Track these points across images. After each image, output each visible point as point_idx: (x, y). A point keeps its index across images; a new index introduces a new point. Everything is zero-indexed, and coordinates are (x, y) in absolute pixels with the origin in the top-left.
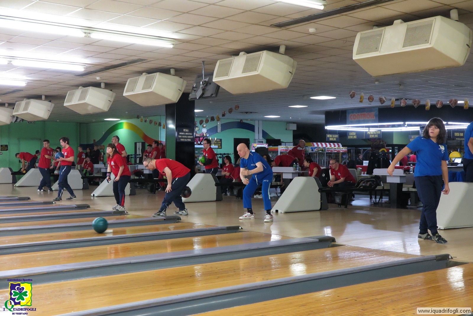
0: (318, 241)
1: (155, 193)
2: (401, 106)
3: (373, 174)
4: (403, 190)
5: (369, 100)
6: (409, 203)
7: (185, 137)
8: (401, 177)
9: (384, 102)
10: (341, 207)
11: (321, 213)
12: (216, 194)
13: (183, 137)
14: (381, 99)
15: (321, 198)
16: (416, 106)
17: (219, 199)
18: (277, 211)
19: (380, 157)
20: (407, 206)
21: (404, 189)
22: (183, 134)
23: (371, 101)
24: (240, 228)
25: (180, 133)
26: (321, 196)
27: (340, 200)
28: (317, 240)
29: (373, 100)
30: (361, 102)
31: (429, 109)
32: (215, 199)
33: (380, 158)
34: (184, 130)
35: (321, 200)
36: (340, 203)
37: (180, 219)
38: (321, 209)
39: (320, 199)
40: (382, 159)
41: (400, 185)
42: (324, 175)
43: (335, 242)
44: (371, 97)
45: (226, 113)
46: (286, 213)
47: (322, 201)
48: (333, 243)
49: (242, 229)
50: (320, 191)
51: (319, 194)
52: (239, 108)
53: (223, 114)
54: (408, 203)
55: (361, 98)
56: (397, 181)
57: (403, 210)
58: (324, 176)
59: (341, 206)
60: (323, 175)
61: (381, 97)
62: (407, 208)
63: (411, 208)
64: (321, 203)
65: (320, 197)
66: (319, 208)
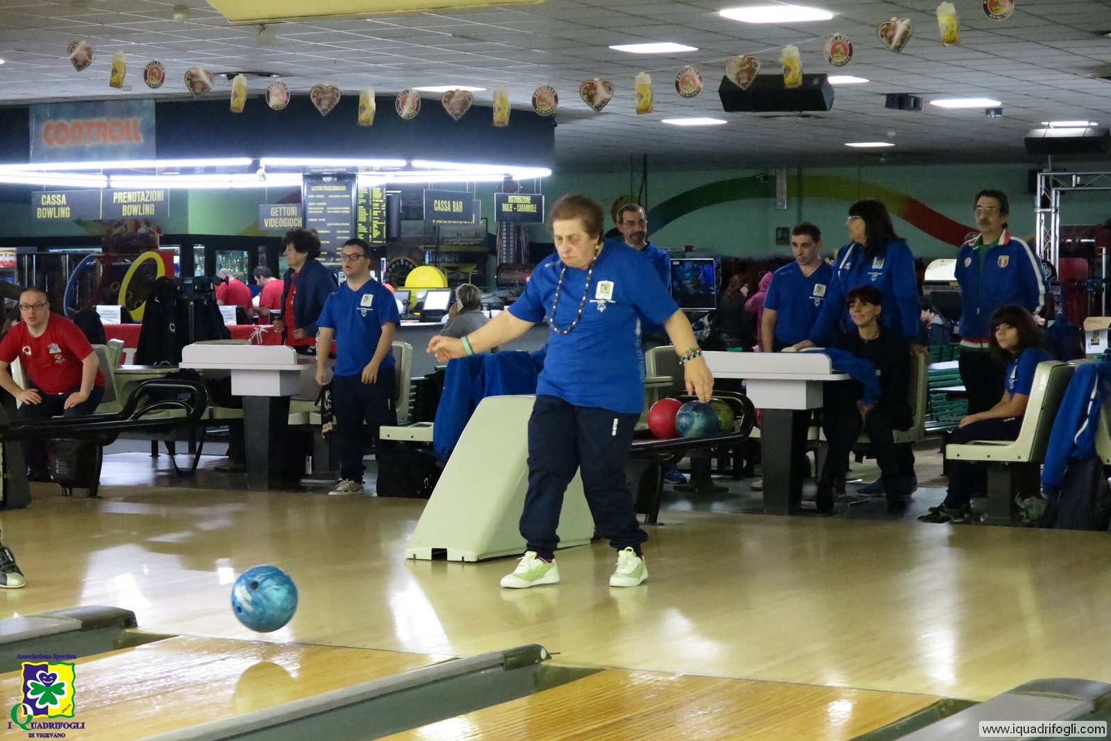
0: (80, 627)
2: (271, 105)
3: (182, 365)
4: (290, 422)
5: (146, 78)
6: (310, 471)
8: (284, 374)
9: (205, 87)
10: (71, 493)
14: (196, 80)
15: (4, 464)
16: (324, 107)
19: (186, 297)
20: (303, 481)
21: (294, 419)
23: (155, 82)
27: (69, 468)
29: (162, 82)
30: (115, 85)
31: (371, 123)
33: (188, 301)
35: (4, 472)
36: (71, 477)
38: (4, 506)
40: (192, 303)
41: (279, 405)
43: (136, 625)
44: (155, 71)
47: (8, 477)
48: (128, 631)
54: (304, 468)
55: (114, 71)
56: (271, 387)
57: (291, 497)
59: (73, 490)
61: (193, 72)
62: (301, 489)
63: (316, 489)
64: (5, 480)
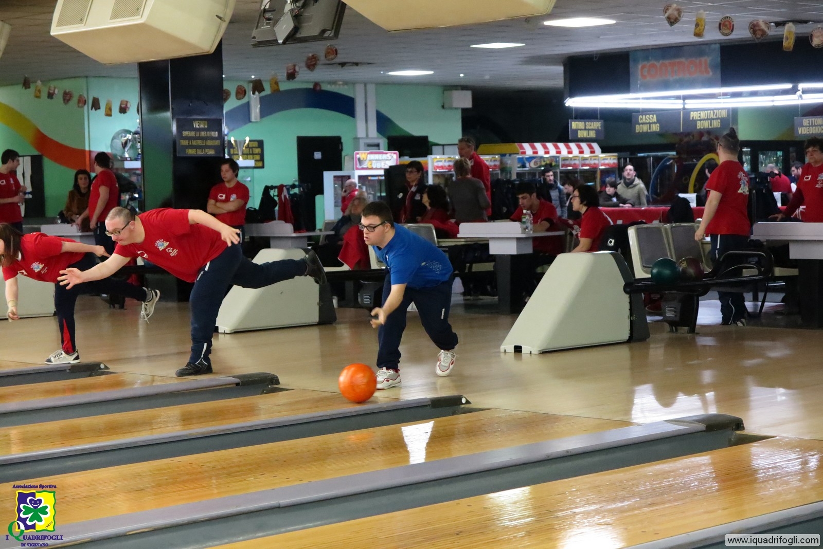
0: (704, 429)
1: (122, 307)
5: (720, 29)
7: (199, 142)
9: (763, 33)
10: (676, 330)
11: (631, 349)
12: (319, 304)
13: (194, 143)
14: (757, 28)
15: (631, 310)
17: (327, 319)
18: (518, 349)
22: (192, 134)
23: (727, 31)
24: (464, 401)
25: (185, 133)
26: (630, 303)
27: (675, 312)
28: (702, 427)
29: (732, 30)
30: (698, 34)
32: (316, 319)
34: (196, 125)
35: (631, 315)
36: (677, 319)
37: (278, 382)
38: (630, 340)
39: (628, 313)
42: (613, 241)
43: (743, 428)
44: (727, 22)
45: (297, 69)
46: (544, 353)
47: (634, 318)
48: (738, 432)
49: (468, 402)
50: (628, 290)
51: (626, 298)
52: (339, 52)
53: (290, 71)
55: (697, 25)
58: (612, 244)
59: (679, 328)
60: (611, 242)
61: (755, 22)
64: (631, 322)
65: (627, 306)
66: (625, 335)
